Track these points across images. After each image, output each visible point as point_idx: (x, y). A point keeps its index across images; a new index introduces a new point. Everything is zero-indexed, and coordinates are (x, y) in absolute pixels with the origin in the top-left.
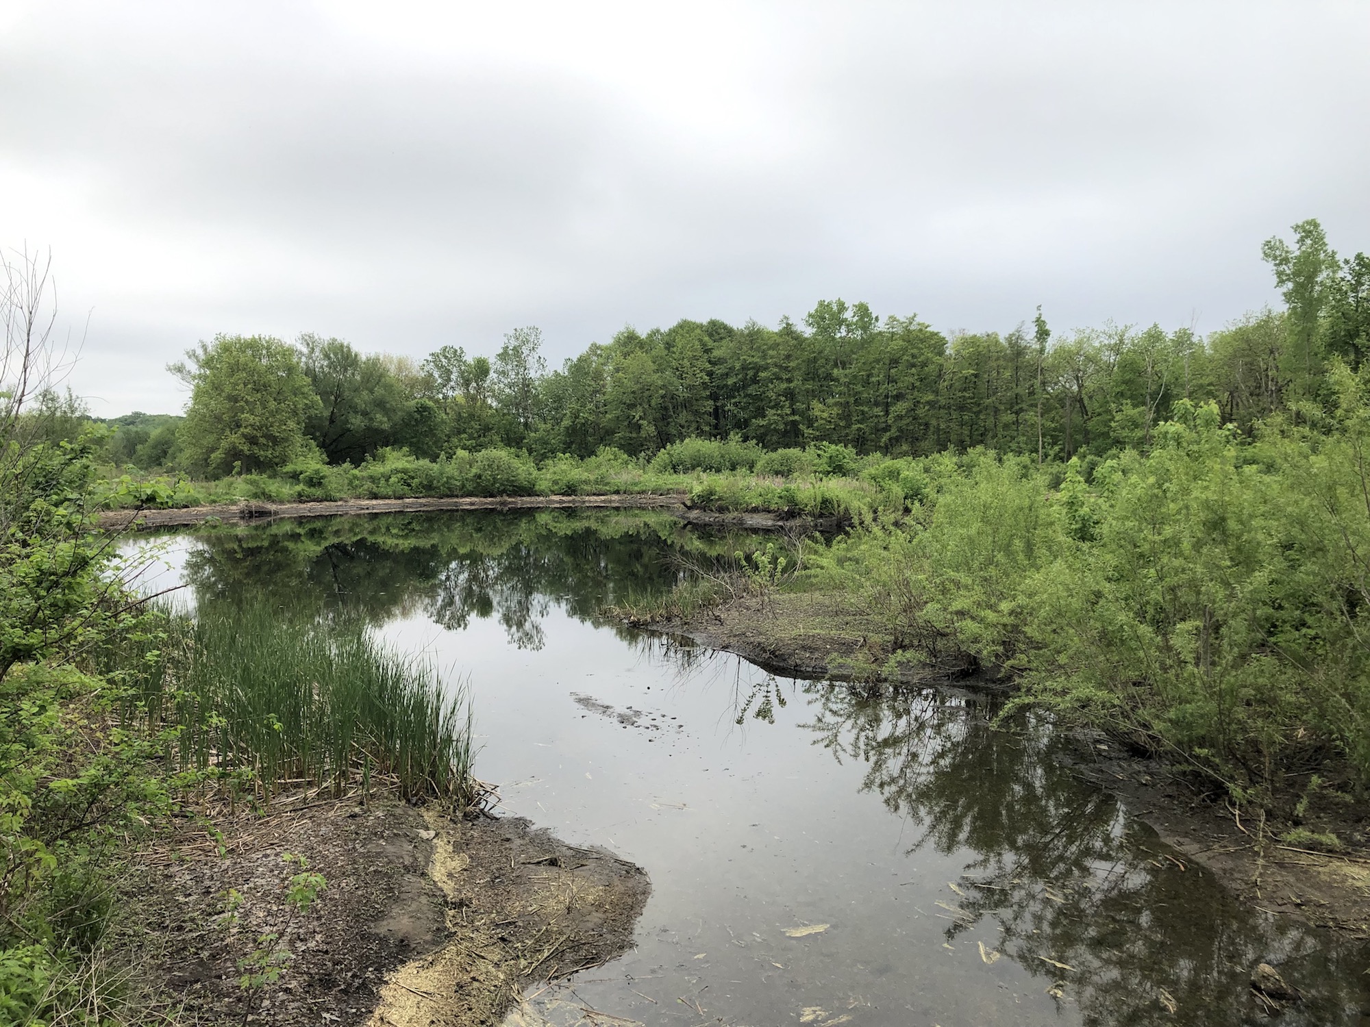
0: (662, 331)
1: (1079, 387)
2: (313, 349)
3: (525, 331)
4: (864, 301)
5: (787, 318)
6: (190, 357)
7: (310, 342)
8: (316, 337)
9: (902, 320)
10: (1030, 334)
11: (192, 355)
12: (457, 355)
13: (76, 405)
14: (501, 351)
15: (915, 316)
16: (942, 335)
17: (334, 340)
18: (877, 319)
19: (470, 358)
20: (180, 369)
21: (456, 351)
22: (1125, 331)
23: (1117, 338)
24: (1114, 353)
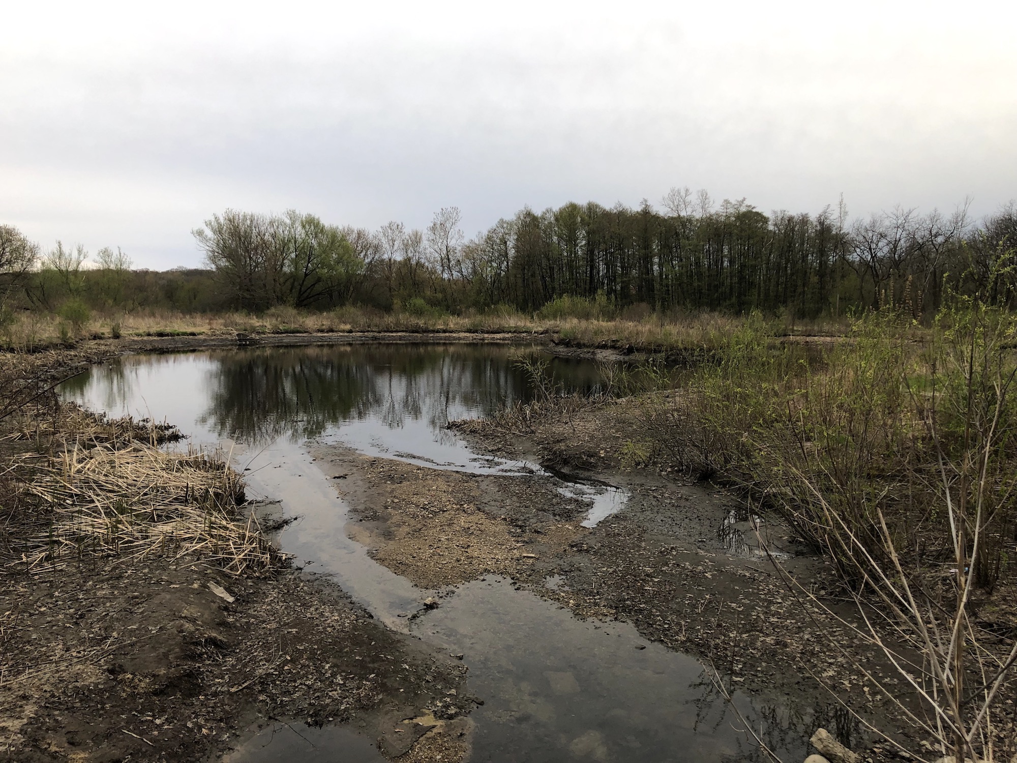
0: (554, 210)
1: (872, 255)
2: (293, 223)
3: (449, 210)
5: (646, 201)
6: (207, 226)
7: (293, 216)
8: (297, 212)
9: (734, 202)
11: (208, 224)
13: (124, 260)
14: (430, 225)
15: (744, 199)
16: (766, 214)
17: (310, 215)
18: (713, 201)
19: (408, 230)
20: (200, 234)
21: (398, 224)
22: (910, 212)
23: (903, 218)
24: (900, 230)
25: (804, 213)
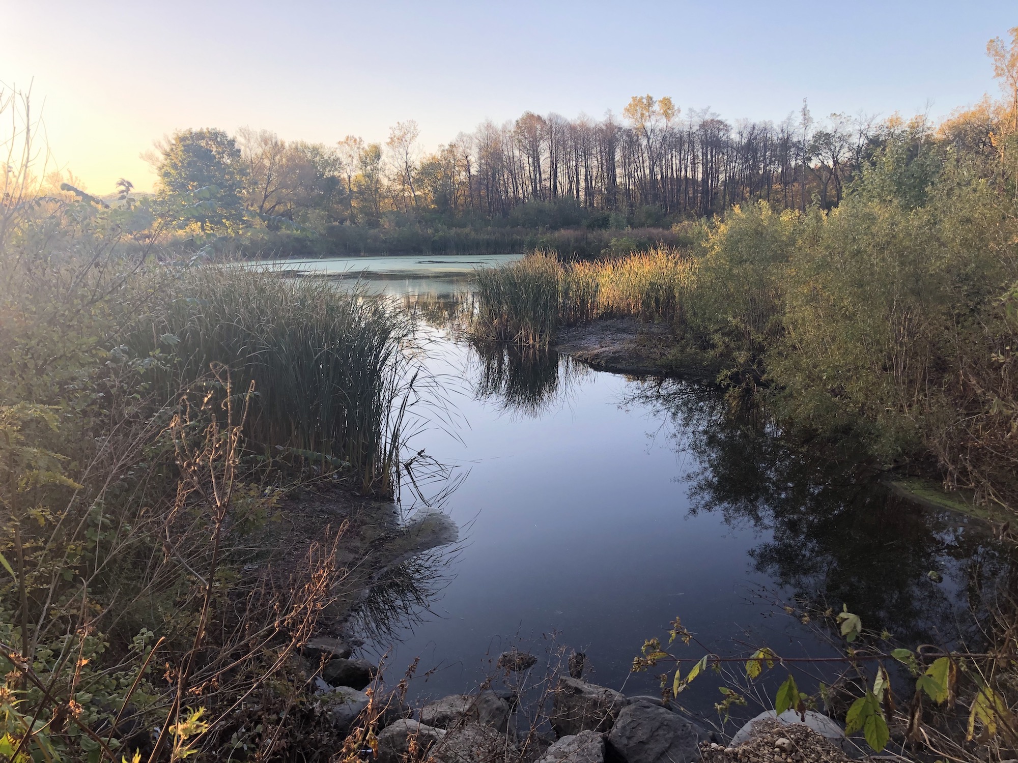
1: (836, 162)
2: (249, 140)
3: (406, 124)
4: (667, 96)
5: (610, 110)
6: (156, 147)
7: (247, 134)
8: (251, 130)
9: (698, 110)
10: (798, 119)
11: (158, 146)
12: (357, 142)
14: (389, 140)
16: (728, 123)
17: (265, 132)
18: (679, 111)
19: (365, 145)
20: (150, 157)
21: (355, 140)
22: (873, 118)
23: (866, 124)
24: (863, 137)
25: (767, 121)
